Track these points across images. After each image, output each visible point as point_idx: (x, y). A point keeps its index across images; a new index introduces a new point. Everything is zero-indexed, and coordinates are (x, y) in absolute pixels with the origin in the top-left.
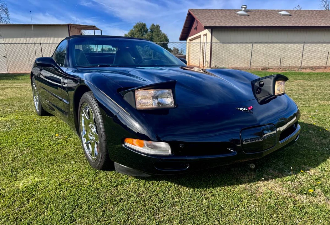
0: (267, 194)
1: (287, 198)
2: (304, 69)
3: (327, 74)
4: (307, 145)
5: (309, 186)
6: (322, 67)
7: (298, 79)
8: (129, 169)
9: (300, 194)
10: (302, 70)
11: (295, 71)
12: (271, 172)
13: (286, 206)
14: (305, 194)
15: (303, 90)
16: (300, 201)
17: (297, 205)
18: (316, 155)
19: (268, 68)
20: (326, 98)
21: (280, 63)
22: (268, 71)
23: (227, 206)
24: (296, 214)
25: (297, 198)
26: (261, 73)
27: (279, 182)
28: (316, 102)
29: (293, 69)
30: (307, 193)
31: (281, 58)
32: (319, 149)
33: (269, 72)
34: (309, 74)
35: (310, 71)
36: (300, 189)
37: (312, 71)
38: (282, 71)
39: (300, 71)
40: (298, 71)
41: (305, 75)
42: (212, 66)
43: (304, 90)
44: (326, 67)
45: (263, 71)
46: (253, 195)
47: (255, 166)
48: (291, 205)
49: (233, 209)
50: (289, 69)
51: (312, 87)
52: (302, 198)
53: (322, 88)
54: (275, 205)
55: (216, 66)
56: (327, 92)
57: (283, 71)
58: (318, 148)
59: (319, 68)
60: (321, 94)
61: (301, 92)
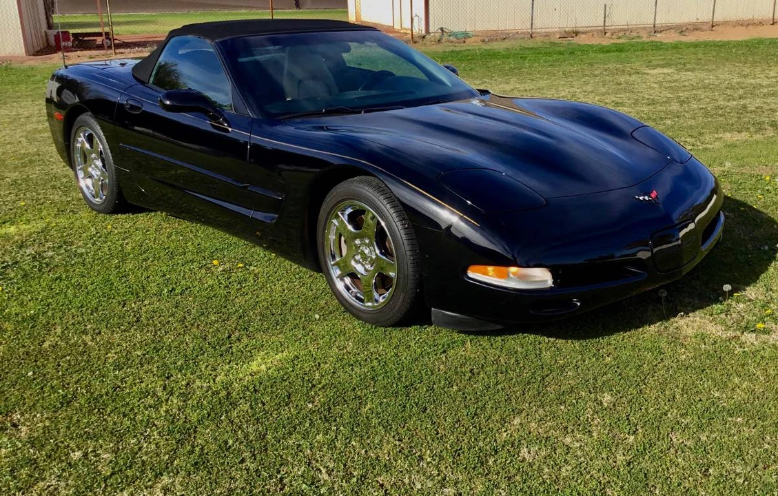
0: (696, 337)
1: (729, 340)
2: (661, 32)
3: (718, 46)
4: (729, 245)
5: (755, 318)
6: (703, 23)
7: (656, 63)
8: (465, 319)
9: (745, 333)
10: (658, 35)
11: (641, 41)
12: (687, 300)
13: (731, 353)
14: (752, 331)
15: (679, 102)
16: (748, 344)
17: (746, 349)
18: (751, 263)
19: (577, 33)
20: (732, 125)
21: (605, 18)
22: (576, 40)
23: (646, 362)
24: (750, 361)
25: (743, 339)
26: (562, 49)
27: (707, 317)
28: (716, 136)
29: (635, 34)
30: (755, 330)
31: (605, 6)
32: (753, 250)
33: (579, 45)
34: (676, 47)
35: (677, 39)
36: (743, 324)
37: (684, 39)
38: (612, 41)
39: (653, 39)
40: (648, 40)
41: (667, 49)
42: (432, 29)
43: (682, 103)
44: (713, 26)
45: (564, 41)
46: (675, 340)
47: (666, 293)
48: (738, 350)
49: (656, 365)
50: (628, 33)
51: (694, 92)
52: (749, 337)
53: (717, 94)
54: (716, 352)
55: (442, 29)
56: (730, 104)
57: (611, 38)
58: (751, 249)
59: (696, 27)
60: (720, 112)
61: (675, 107)
